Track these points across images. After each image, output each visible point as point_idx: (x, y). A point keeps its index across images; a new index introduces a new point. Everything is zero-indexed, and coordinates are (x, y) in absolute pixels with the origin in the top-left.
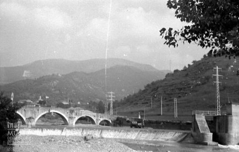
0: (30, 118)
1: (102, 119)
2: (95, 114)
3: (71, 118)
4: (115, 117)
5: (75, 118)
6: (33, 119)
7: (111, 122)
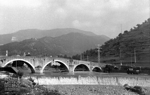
0: (38, 67)
1: (94, 67)
2: (89, 62)
3: (70, 66)
4: (104, 65)
5: (74, 66)
6: (41, 67)
7: (101, 69)
